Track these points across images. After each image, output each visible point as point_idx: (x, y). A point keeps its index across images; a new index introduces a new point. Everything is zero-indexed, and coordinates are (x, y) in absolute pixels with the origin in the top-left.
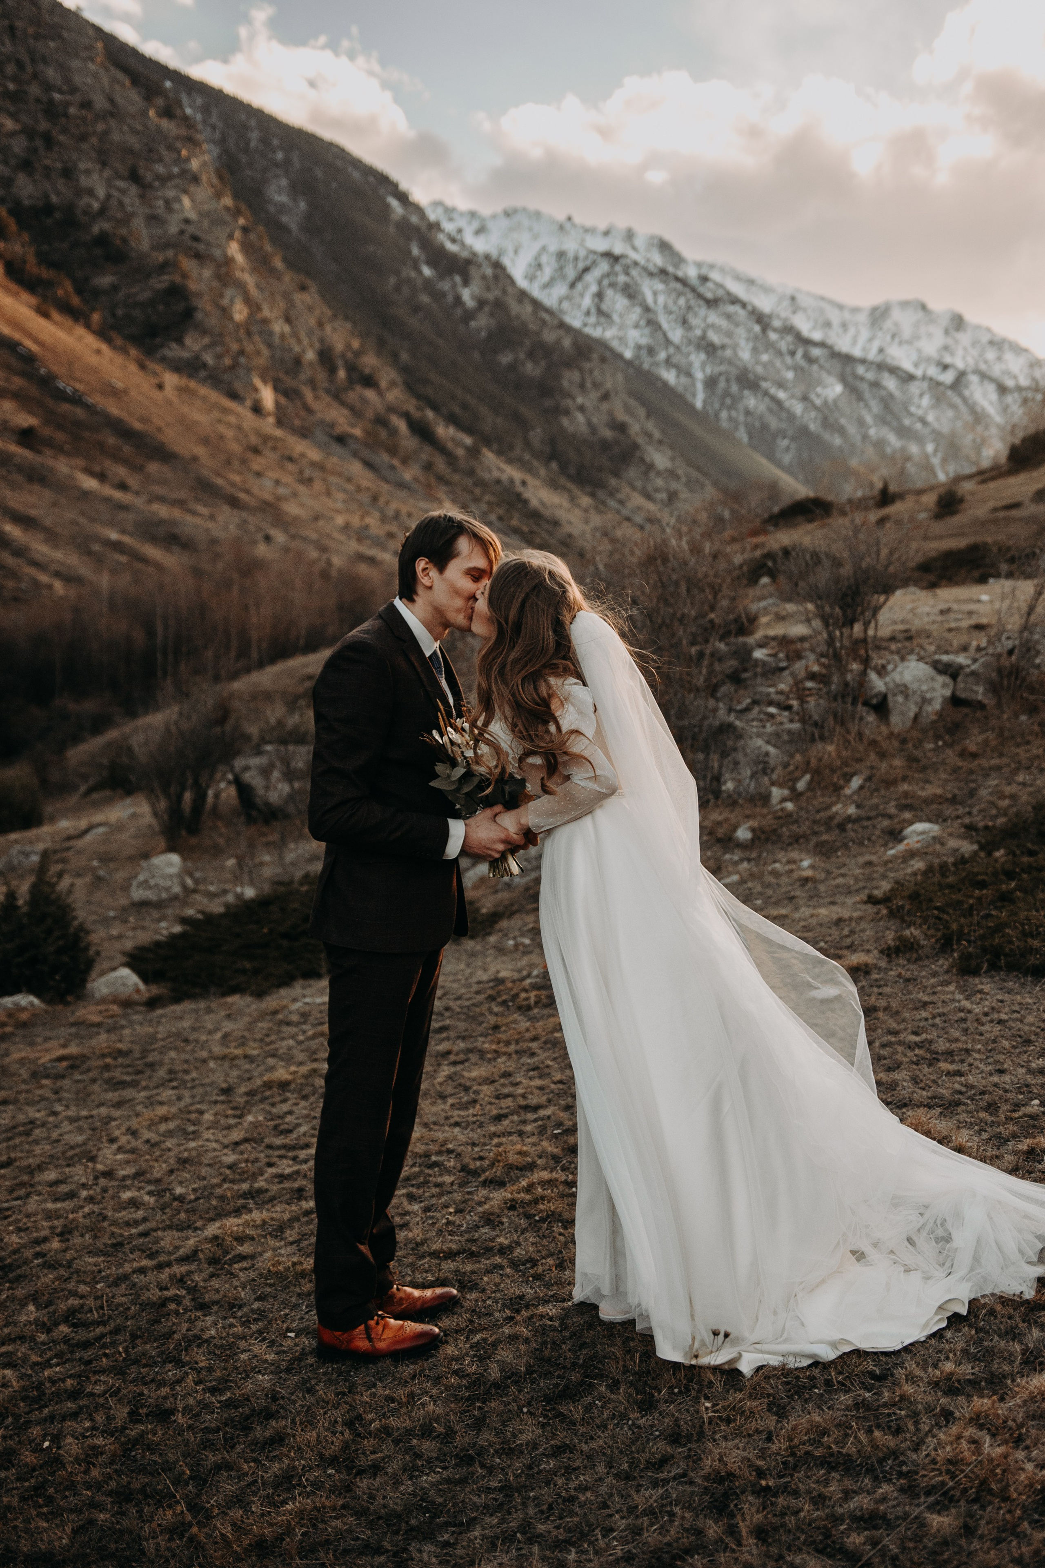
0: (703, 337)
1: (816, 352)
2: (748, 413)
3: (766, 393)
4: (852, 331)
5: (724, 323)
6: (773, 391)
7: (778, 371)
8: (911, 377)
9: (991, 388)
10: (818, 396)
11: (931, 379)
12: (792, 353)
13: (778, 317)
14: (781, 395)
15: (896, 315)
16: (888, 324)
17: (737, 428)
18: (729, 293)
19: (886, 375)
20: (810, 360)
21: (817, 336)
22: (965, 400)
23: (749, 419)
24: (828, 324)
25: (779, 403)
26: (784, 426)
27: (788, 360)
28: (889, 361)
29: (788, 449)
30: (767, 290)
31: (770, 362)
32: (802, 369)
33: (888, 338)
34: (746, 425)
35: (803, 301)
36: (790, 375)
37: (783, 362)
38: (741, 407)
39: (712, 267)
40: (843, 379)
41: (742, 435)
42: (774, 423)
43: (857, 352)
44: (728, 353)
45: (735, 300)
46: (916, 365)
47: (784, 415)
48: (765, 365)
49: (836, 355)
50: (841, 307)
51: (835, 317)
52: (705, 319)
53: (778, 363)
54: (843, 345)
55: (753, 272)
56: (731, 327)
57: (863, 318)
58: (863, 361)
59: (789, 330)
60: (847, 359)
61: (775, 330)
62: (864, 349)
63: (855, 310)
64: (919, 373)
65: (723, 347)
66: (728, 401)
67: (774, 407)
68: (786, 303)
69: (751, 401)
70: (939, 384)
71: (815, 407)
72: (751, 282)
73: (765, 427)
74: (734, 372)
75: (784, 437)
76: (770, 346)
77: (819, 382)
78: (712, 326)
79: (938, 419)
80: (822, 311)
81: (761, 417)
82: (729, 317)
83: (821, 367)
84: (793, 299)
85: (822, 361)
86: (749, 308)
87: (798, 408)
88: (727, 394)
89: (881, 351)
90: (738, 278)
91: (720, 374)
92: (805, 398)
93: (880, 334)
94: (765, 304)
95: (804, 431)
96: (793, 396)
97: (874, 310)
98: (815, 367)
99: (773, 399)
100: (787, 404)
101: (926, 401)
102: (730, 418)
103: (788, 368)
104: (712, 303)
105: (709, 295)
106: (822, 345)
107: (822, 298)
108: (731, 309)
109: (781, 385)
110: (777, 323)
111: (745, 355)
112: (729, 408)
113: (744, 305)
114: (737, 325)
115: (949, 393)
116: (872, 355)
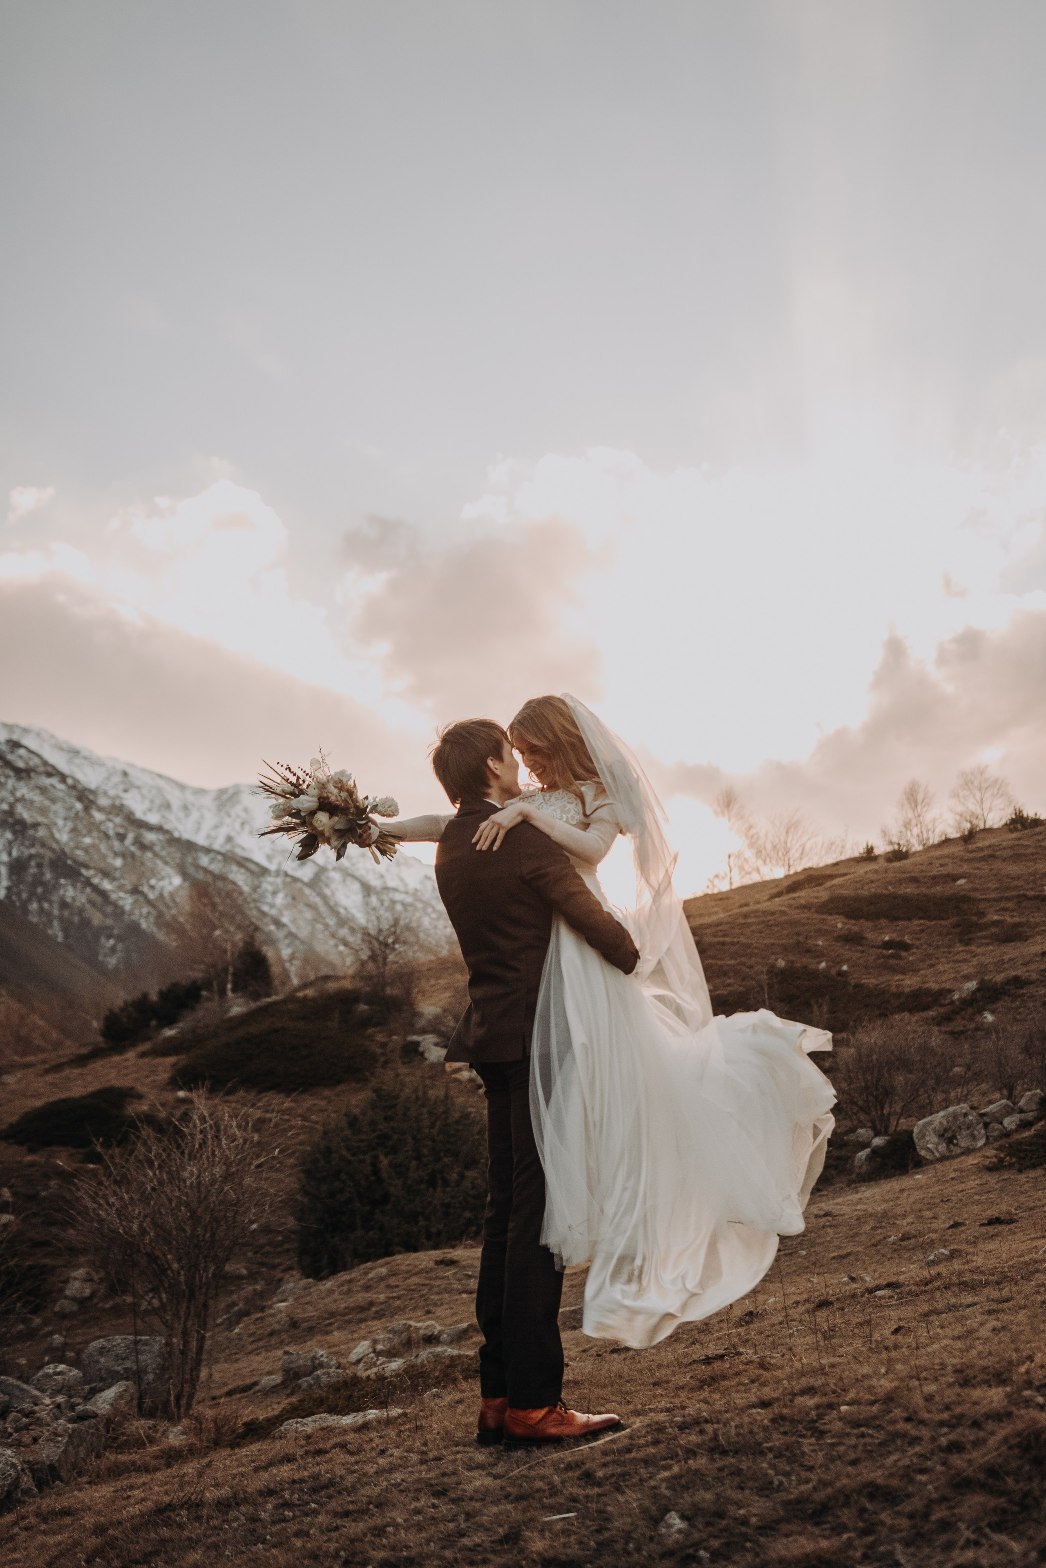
0: (11, 812)
1: (150, 837)
2: (64, 905)
3: (88, 883)
4: (195, 815)
5: (37, 798)
6: (96, 881)
7: (104, 857)
8: (264, 871)
9: (356, 886)
10: (152, 887)
11: (286, 875)
12: (122, 837)
13: (105, 793)
14: (107, 885)
15: (247, 800)
16: (238, 810)
17: (50, 924)
18: (45, 763)
19: (235, 868)
20: (144, 847)
21: (153, 819)
22: (324, 898)
23: (66, 913)
24: (168, 806)
25: (103, 894)
26: (109, 922)
27: (116, 844)
28: (239, 852)
29: (113, 950)
30: (94, 762)
31: (93, 846)
32: (133, 855)
33: (237, 826)
34: (61, 919)
35: (136, 777)
36: (118, 862)
37: (111, 848)
38: (55, 898)
39: (26, 731)
40: (183, 871)
41: (56, 932)
42: (97, 918)
43: (200, 840)
44: (41, 833)
45: (52, 772)
46: (269, 858)
47: (109, 909)
48: (86, 850)
49: (174, 841)
50: (182, 787)
51: (175, 797)
52: (13, 793)
53: (103, 847)
54: (185, 830)
55: (77, 742)
56: (47, 803)
57: (208, 801)
58: (208, 851)
59: (118, 809)
60: (189, 847)
61: (100, 809)
62: (209, 837)
63: (200, 792)
64: (273, 867)
65: (36, 825)
66: (40, 890)
67: (98, 900)
68: (117, 779)
69: (69, 892)
70: (295, 880)
71: (148, 902)
72: (75, 752)
73: (86, 923)
74: (48, 854)
75: (109, 937)
76: (94, 827)
77: (154, 873)
78: (22, 799)
79: (294, 921)
80: (160, 790)
81: (81, 911)
82: (43, 790)
83: (156, 855)
84: (125, 774)
85: (157, 848)
86: (70, 781)
87: (127, 902)
88: (38, 880)
89: (229, 839)
90: (60, 747)
91: (31, 857)
92: (135, 891)
93: (228, 820)
94: (89, 778)
95: (134, 929)
96: (120, 888)
97: (222, 792)
98: (149, 855)
99: (96, 889)
100: (114, 896)
101: (280, 899)
102: (41, 910)
103: (116, 854)
104: (23, 773)
105: (21, 764)
106: (159, 829)
107: (160, 776)
108: (47, 781)
109: (106, 874)
110: (103, 802)
111: (63, 837)
112: (41, 899)
113: (63, 778)
114: (53, 801)
115: (307, 891)
116: (218, 845)
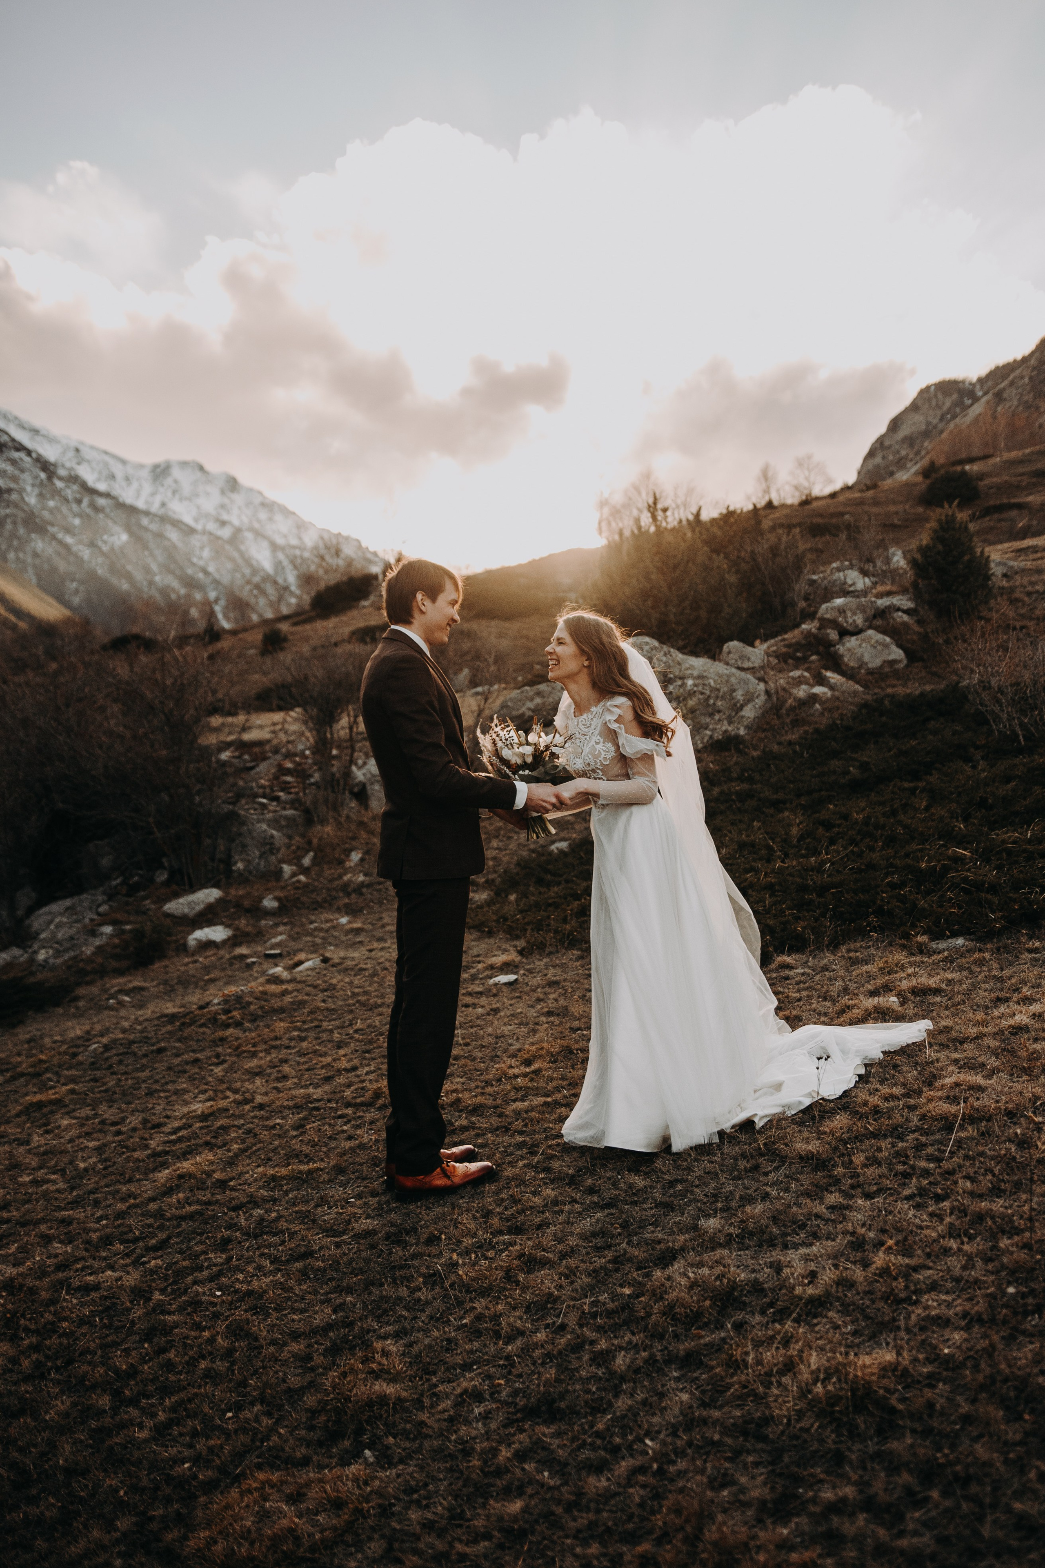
1: (101, 502)
2: (36, 555)
3: (54, 537)
4: (135, 485)
5: (10, 469)
6: (60, 536)
7: (64, 518)
8: (192, 531)
9: (265, 544)
10: (105, 542)
11: (210, 534)
12: (79, 502)
13: (63, 466)
14: (69, 540)
15: (176, 473)
16: (169, 481)
17: (24, 569)
18: (13, 440)
19: (169, 527)
20: (97, 509)
21: (102, 487)
22: (242, 554)
23: (37, 562)
24: (113, 477)
25: (66, 547)
26: (72, 569)
27: (74, 506)
28: (170, 513)
29: (76, 591)
30: (51, 440)
31: (57, 509)
32: (88, 516)
33: (169, 494)
34: (34, 567)
35: (86, 453)
36: (77, 522)
37: (71, 510)
38: (28, 549)
40: (128, 529)
41: (30, 576)
42: (62, 566)
43: (141, 504)
44: (14, 496)
45: (19, 447)
46: (196, 520)
47: (72, 559)
48: (51, 511)
49: (121, 506)
50: (124, 462)
51: (118, 470)
53: (64, 509)
54: (128, 496)
55: (37, 423)
56: (17, 472)
57: (145, 473)
58: (147, 513)
59: (74, 479)
60: (132, 510)
61: (61, 478)
62: (147, 502)
63: (137, 466)
64: (199, 527)
65: (9, 491)
66: (15, 543)
67: (63, 552)
68: (71, 454)
69: (39, 544)
70: (218, 538)
71: (103, 553)
72: (35, 432)
73: (53, 569)
74: (21, 514)
75: (73, 580)
76: (56, 493)
77: (106, 530)
79: (218, 570)
80: (106, 464)
81: (49, 560)
82: (14, 462)
83: (107, 516)
84: (77, 450)
85: (108, 510)
86: (34, 455)
87: (86, 553)
88: (13, 535)
89: (163, 505)
90: (22, 426)
91: (7, 516)
92: (92, 545)
93: (161, 489)
94: (50, 453)
95: (92, 575)
96: (80, 542)
97: (156, 467)
98: (101, 516)
99: (61, 542)
100: (75, 549)
101: (206, 553)
102: (18, 559)
103: (75, 515)
106: (107, 495)
107: (106, 453)
108: (16, 455)
109: (68, 530)
110: (62, 472)
111: (31, 500)
112: (16, 550)
113: (29, 452)
114: (22, 471)
115: (228, 547)
116: (155, 508)
